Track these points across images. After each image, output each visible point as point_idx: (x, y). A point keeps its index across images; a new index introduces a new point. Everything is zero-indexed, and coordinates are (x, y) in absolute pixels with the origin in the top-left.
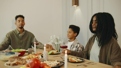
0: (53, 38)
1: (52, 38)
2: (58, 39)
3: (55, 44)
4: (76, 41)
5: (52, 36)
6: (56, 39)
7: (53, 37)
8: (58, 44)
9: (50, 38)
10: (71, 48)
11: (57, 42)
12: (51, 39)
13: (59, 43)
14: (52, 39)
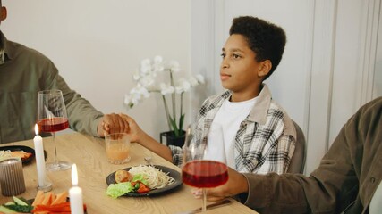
0: (152, 70)
1: (150, 68)
2: (176, 70)
3: (163, 93)
4: (267, 99)
5: (148, 61)
6: (165, 70)
7: (152, 63)
8: (173, 95)
9: (140, 67)
10: (242, 138)
11: (172, 84)
12: (145, 70)
13: (179, 90)
14: (147, 74)
